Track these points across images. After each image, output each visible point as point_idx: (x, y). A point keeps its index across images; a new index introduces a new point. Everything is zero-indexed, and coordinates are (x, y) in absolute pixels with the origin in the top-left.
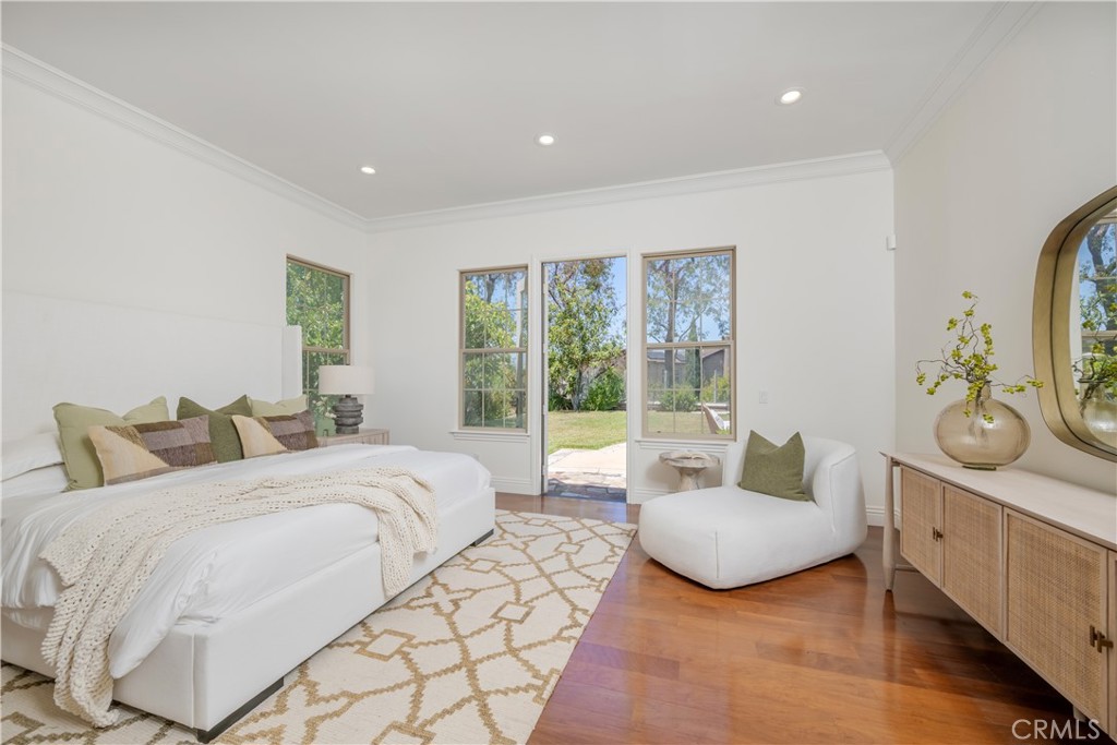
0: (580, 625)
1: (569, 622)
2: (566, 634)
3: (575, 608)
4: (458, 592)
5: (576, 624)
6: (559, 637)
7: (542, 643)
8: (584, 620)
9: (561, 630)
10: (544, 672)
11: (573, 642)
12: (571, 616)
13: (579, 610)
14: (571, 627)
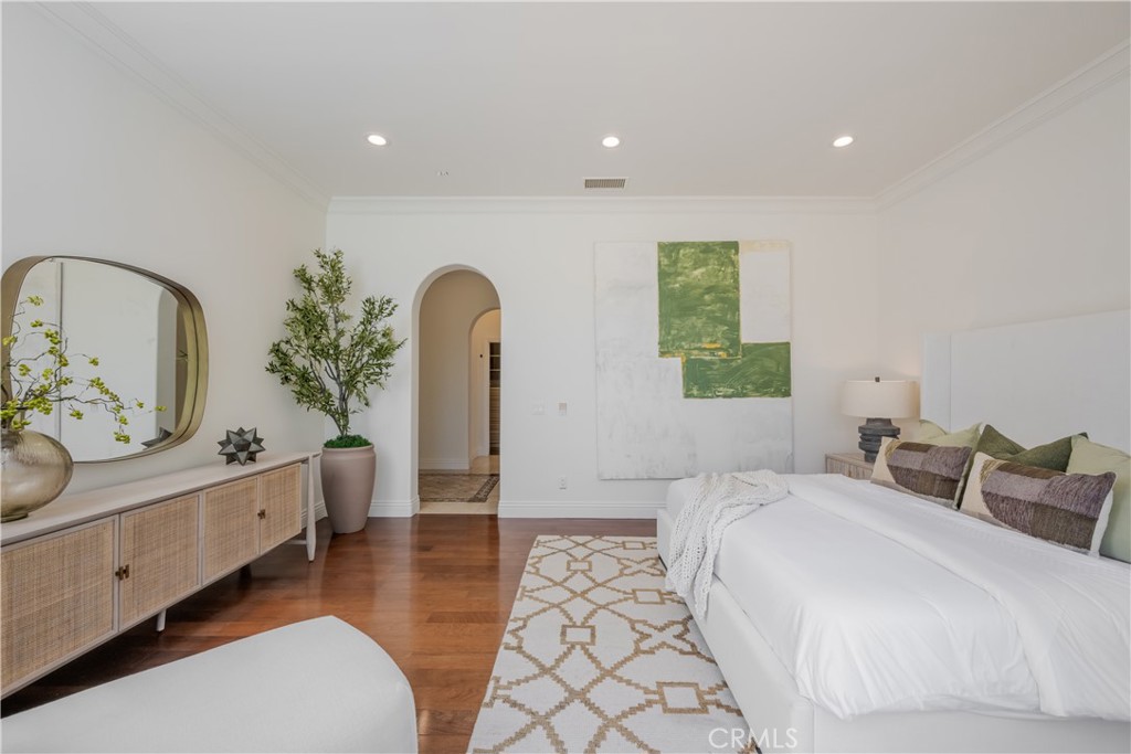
0: (509, 632)
1: (521, 633)
2: (520, 623)
3: (519, 649)
4: (675, 649)
5: (514, 632)
6: (525, 620)
7: (537, 614)
8: (508, 639)
9: (525, 626)
10: (526, 599)
11: (512, 617)
12: (521, 640)
13: (513, 649)
14: (517, 630)
